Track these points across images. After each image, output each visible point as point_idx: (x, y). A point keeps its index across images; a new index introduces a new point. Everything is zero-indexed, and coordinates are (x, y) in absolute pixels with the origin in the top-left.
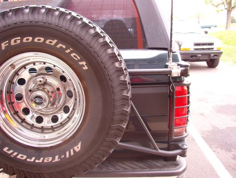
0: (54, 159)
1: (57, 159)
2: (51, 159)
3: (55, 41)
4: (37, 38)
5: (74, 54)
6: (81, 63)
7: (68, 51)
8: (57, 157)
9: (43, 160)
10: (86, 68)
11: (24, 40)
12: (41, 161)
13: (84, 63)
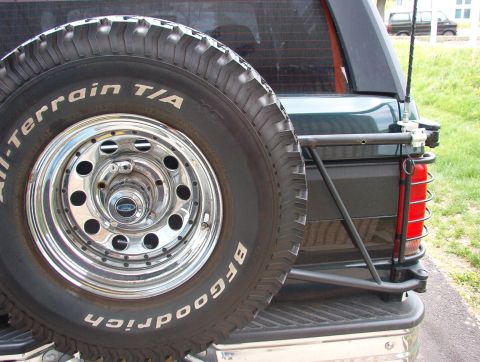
0: (20, 136)
1: (14, 140)
2: (25, 132)
3: (158, 326)
4: (188, 312)
5: (119, 326)
6: (101, 319)
7: (131, 323)
8: (17, 143)
9: (35, 118)
10: (88, 319)
11: (205, 298)
12: (38, 114)
13: (96, 324)
